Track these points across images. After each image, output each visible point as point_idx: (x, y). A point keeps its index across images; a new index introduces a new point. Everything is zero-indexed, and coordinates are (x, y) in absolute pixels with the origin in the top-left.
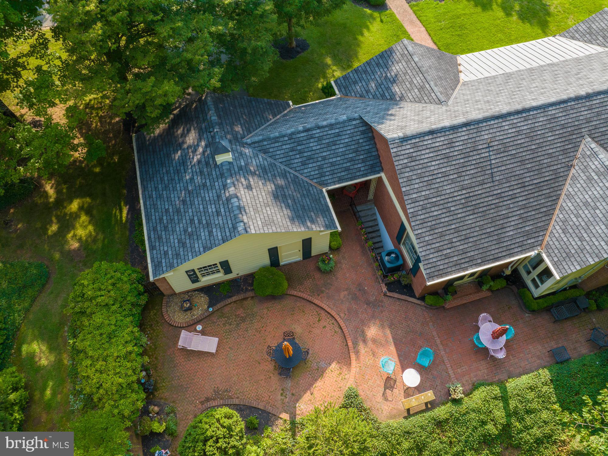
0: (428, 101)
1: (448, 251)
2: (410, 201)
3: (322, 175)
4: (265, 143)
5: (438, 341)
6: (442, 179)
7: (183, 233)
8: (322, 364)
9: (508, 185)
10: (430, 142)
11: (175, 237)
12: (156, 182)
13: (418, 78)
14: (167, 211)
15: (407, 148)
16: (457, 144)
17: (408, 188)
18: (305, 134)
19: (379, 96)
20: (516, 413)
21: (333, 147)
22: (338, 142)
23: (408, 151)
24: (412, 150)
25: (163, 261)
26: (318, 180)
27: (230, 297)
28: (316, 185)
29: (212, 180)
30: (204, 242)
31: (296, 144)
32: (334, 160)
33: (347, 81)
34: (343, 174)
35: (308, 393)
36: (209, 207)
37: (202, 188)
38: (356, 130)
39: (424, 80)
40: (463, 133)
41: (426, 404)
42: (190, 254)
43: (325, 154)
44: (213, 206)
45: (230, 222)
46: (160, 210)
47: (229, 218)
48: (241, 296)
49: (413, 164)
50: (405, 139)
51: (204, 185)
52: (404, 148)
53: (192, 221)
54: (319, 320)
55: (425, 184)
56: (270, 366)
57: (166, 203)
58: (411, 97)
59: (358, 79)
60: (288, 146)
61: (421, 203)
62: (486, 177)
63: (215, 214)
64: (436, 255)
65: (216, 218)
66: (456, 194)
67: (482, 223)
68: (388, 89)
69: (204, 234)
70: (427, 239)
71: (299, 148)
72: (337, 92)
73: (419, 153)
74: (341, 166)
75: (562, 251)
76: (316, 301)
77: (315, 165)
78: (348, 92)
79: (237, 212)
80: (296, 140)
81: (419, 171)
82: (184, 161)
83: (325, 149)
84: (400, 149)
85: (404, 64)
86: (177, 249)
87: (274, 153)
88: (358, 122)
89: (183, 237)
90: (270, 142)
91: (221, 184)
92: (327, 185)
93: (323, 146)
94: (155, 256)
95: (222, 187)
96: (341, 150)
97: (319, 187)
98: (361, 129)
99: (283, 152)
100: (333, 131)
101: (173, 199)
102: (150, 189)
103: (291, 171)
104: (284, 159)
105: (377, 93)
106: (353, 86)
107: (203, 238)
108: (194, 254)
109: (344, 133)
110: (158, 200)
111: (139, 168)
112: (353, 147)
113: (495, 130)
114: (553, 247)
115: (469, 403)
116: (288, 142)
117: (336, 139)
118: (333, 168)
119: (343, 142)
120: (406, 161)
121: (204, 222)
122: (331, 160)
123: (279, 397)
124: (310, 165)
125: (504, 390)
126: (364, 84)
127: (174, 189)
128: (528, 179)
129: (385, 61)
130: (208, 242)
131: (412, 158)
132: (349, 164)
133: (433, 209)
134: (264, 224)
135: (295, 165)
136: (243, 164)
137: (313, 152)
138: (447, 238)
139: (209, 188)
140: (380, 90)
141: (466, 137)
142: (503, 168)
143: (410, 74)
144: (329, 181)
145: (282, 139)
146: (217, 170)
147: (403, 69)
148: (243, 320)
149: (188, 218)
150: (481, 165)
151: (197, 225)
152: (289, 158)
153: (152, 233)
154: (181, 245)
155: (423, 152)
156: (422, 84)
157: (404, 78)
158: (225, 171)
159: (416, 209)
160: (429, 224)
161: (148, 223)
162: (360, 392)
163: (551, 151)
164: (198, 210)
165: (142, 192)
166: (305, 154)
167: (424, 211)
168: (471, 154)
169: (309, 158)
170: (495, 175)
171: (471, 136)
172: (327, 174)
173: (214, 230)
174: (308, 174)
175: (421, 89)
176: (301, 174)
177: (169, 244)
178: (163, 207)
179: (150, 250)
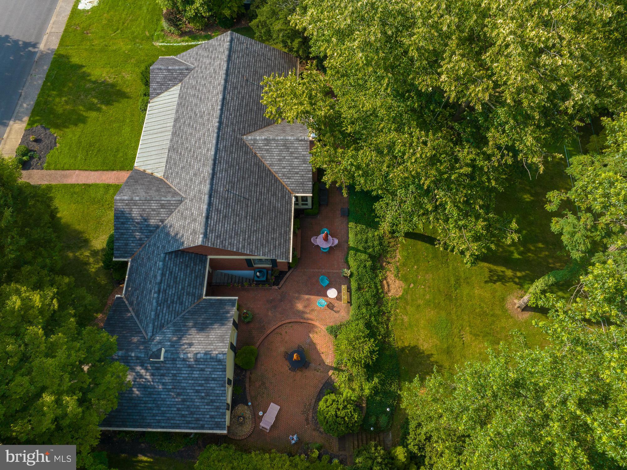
0: (174, 207)
1: (277, 242)
2: (243, 250)
3: (194, 295)
4: (156, 323)
5: (317, 270)
6: (237, 226)
7: (203, 400)
8: (308, 341)
9: (253, 193)
10: (212, 222)
11: (203, 407)
12: (149, 415)
13: (153, 205)
14: (179, 410)
15: (212, 236)
16: (220, 207)
17: (235, 247)
18: (161, 294)
19: (149, 234)
20: (365, 248)
21: (178, 279)
22: (176, 275)
23: (213, 237)
24: (214, 234)
25: (216, 420)
26: (196, 298)
27: (245, 388)
28: (199, 301)
29: (174, 369)
30: (218, 385)
31: (166, 303)
32: (187, 282)
33: (121, 249)
34: (198, 281)
35: (322, 355)
36: (193, 376)
37: (175, 378)
38: (172, 260)
39: (157, 202)
40: (215, 201)
41: (348, 291)
42: (222, 398)
43: (180, 287)
44: (195, 372)
45: (213, 363)
46: (175, 415)
47: (210, 363)
48: (247, 380)
49: (222, 237)
50: (205, 235)
51: (174, 375)
52: (210, 238)
53: (197, 391)
54: (281, 334)
55: (236, 236)
56: (299, 374)
57: (172, 409)
58: (165, 215)
59: (125, 242)
60: (165, 309)
61: (246, 244)
62: (244, 201)
63: (201, 372)
64: (277, 250)
65: (205, 373)
66: (248, 223)
67: (268, 217)
68: (148, 226)
69: (212, 384)
70: (267, 250)
71: (169, 302)
72: (126, 260)
73: (217, 231)
74: (193, 280)
75: (298, 185)
76: (269, 332)
77: (185, 297)
78: (131, 252)
79: (209, 357)
80: (163, 301)
81: (228, 236)
82: (144, 387)
83: (177, 286)
84: (210, 241)
85: (135, 207)
86: (213, 407)
87: (166, 320)
88: (167, 256)
89: (206, 401)
90: (157, 320)
91: (180, 362)
92: (202, 295)
93: (174, 286)
94: (209, 426)
95: (183, 362)
96: (182, 276)
97: (201, 300)
98: (173, 257)
99: (167, 314)
100: (167, 275)
101: (171, 403)
102: (152, 421)
103: (183, 314)
104: (173, 315)
105: (146, 234)
106: (128, 247)
107: (214, 385)
108: (223, 395)
109: (171, 268)
110: (166, 415)
111: (127, 427)
112: (183, 267)
113: (220, 183)
114: (294, 188)
115: (354, 268)
116: (162, 308)
117: (173, 275)
118: (192, 286)
119: (177, 272)
120: (219, 241)
121: (203, 382)
122: (186, 285)
123: (319, 373)
124: (184, 300)
125: (353, 248)
126: (132, 239)
127: (164, 400)
128: (254, 180)
129: (124, 218)
130: (220, 382)
131: (218, 237)
132: (193, 275)
133: (252, 239)
134: (223, 341)
135: (180, 310)
136: (169, 343)
137: (176, 294)
138: (270, 239)
139: (178, 372)
140: (145, 231)
141: (218, 200)
142: (243, 190)
143: (146, 207)
144: (200, 292)
145: (158, 311)
146: (167, 362)
147: (139, 210)
148: (263, 384)
149: (193, 394)
150: (237, 201)
151: (203, 388)
152: (173, 312)
153: (190, 425)
154: (211, 404)
155: (217, 228)
156: (159, 205)
157: (146, 213)
158: (172, 357)
159: (248, 248)
160: (259, 245)
161: (179, 427)
162: (330, 325)
163: (243, 160)
164: (191, 385)
165: (150, 428)
166: (175, 300)
167: (251, 245)
168: (228, 203)
169: (179, 298)
170: (245, 196)
171: (218, 197)
172: (194, 291)
173: (213, 376)
174: (190, 304)
175: (163, 206)
176: (188, 308)
177: (206, 413)
178: (174, 412)
179: (203, 429)
